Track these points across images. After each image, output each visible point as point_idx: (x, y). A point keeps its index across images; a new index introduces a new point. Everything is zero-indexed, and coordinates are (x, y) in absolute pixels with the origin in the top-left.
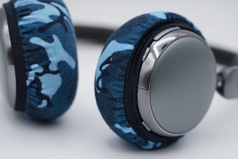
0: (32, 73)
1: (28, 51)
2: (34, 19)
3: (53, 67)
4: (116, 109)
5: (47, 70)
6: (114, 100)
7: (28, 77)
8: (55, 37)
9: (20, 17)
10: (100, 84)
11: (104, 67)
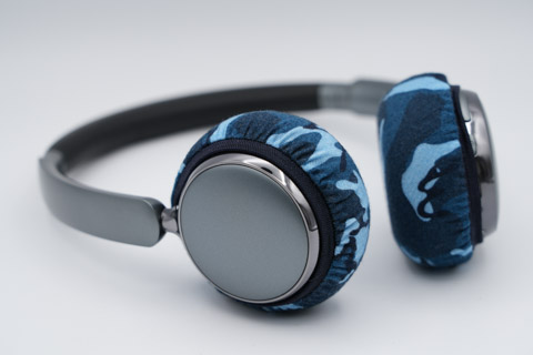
0: (347, 233)
2: (326, 155)
7: (339, 241)
9: (299, 158)
10: (429, 209)
11: (429, 185)
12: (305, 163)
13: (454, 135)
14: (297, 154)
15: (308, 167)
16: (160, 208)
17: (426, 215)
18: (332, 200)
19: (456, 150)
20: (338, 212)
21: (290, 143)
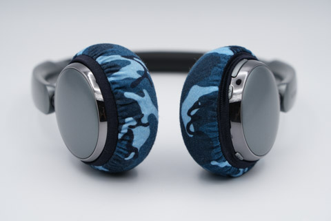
0: (125, 126)
1: (122, 105)
2: (124, 75)
3: (145, 120)
4: (213, 148)
5: (140, 123)
6: (210, 139)
7: (121, 130)
8: (145, 91)
9: (108, 72)
10: (192, 129)
11: (193, 113)
12: (110, 76)
13: (215, 83)
14: (107, 70)
15: (110, 79)
17: (191, 133)
18: (118, 102)
19: (214, 93)
20: (122, 111)
21: (108, 63)
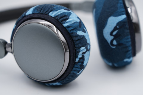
0: (81, 53)
1: (77, 40)
2: (73, 21)
5: (87, 50)
7: (78, 56)
8: (85, 29)
9: (62, 21)
10: (115, 43)
11: (114, 33)
12: (64, 23)
13: (124, 13)
14: (61, 19)
15: (65, 25)
16: (5, 43)
17: (114, 45)
18: (75, 39)
19: (125, 19)
20: (78, 44)
21: (59, 15)
